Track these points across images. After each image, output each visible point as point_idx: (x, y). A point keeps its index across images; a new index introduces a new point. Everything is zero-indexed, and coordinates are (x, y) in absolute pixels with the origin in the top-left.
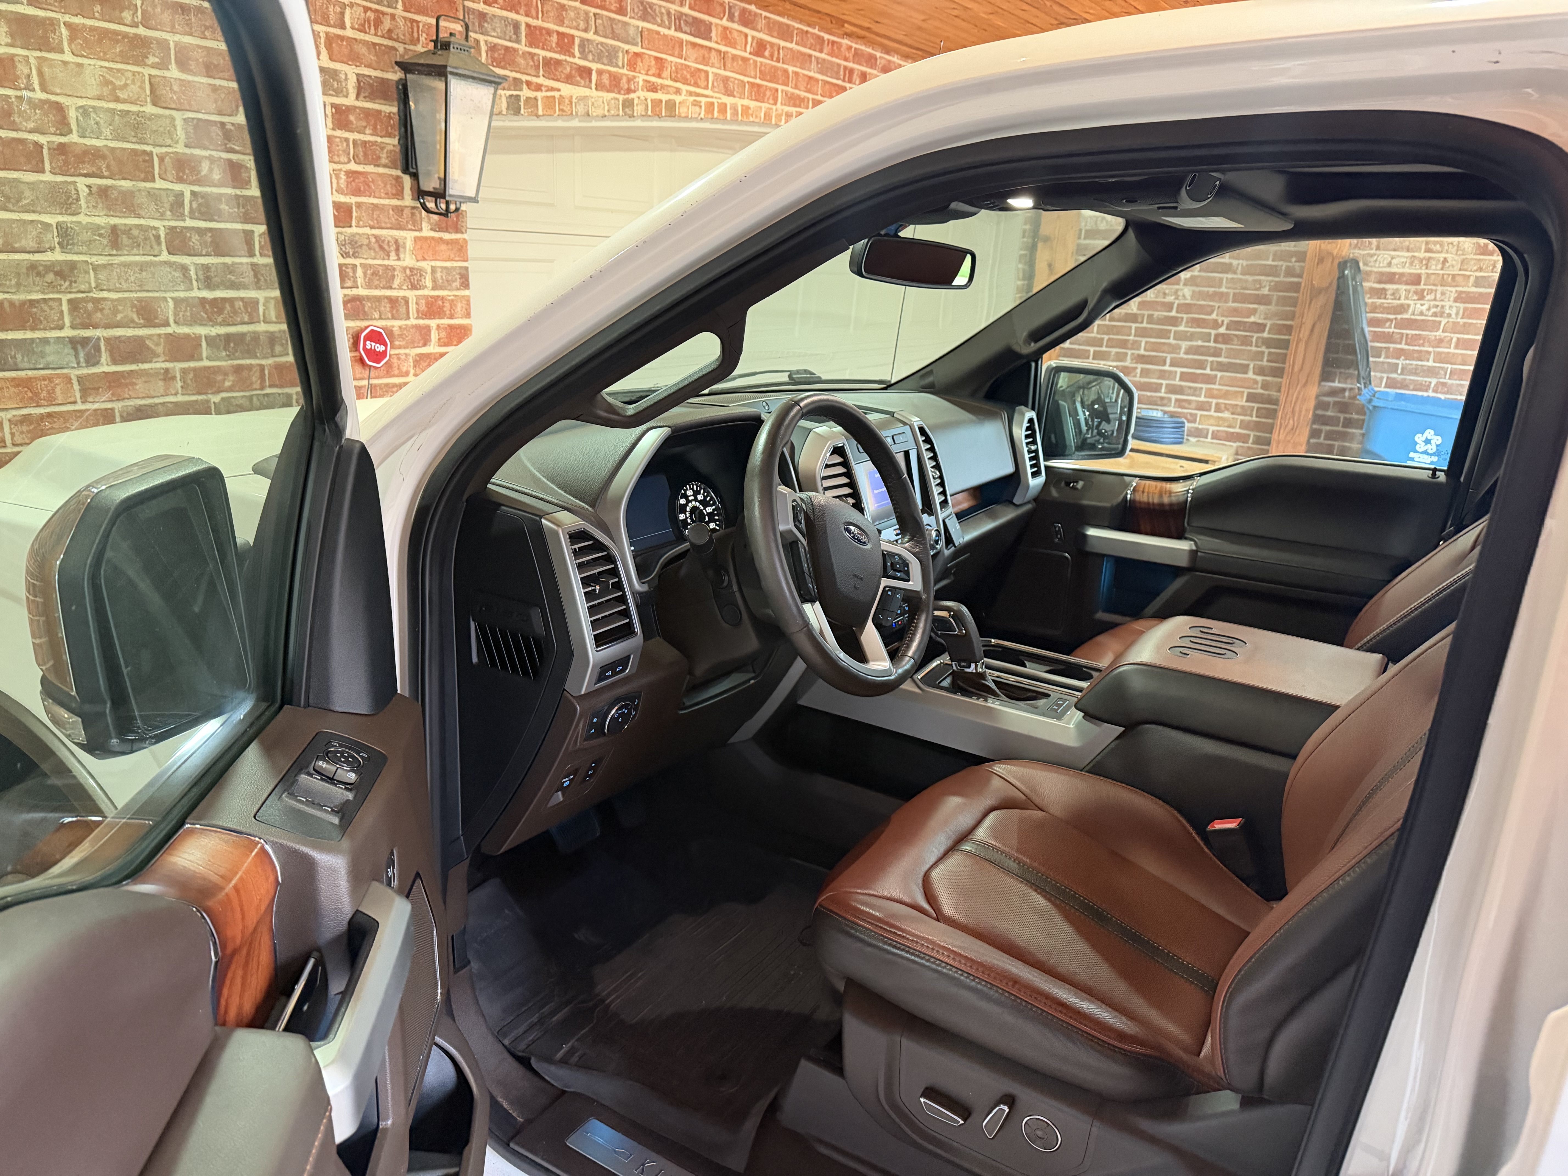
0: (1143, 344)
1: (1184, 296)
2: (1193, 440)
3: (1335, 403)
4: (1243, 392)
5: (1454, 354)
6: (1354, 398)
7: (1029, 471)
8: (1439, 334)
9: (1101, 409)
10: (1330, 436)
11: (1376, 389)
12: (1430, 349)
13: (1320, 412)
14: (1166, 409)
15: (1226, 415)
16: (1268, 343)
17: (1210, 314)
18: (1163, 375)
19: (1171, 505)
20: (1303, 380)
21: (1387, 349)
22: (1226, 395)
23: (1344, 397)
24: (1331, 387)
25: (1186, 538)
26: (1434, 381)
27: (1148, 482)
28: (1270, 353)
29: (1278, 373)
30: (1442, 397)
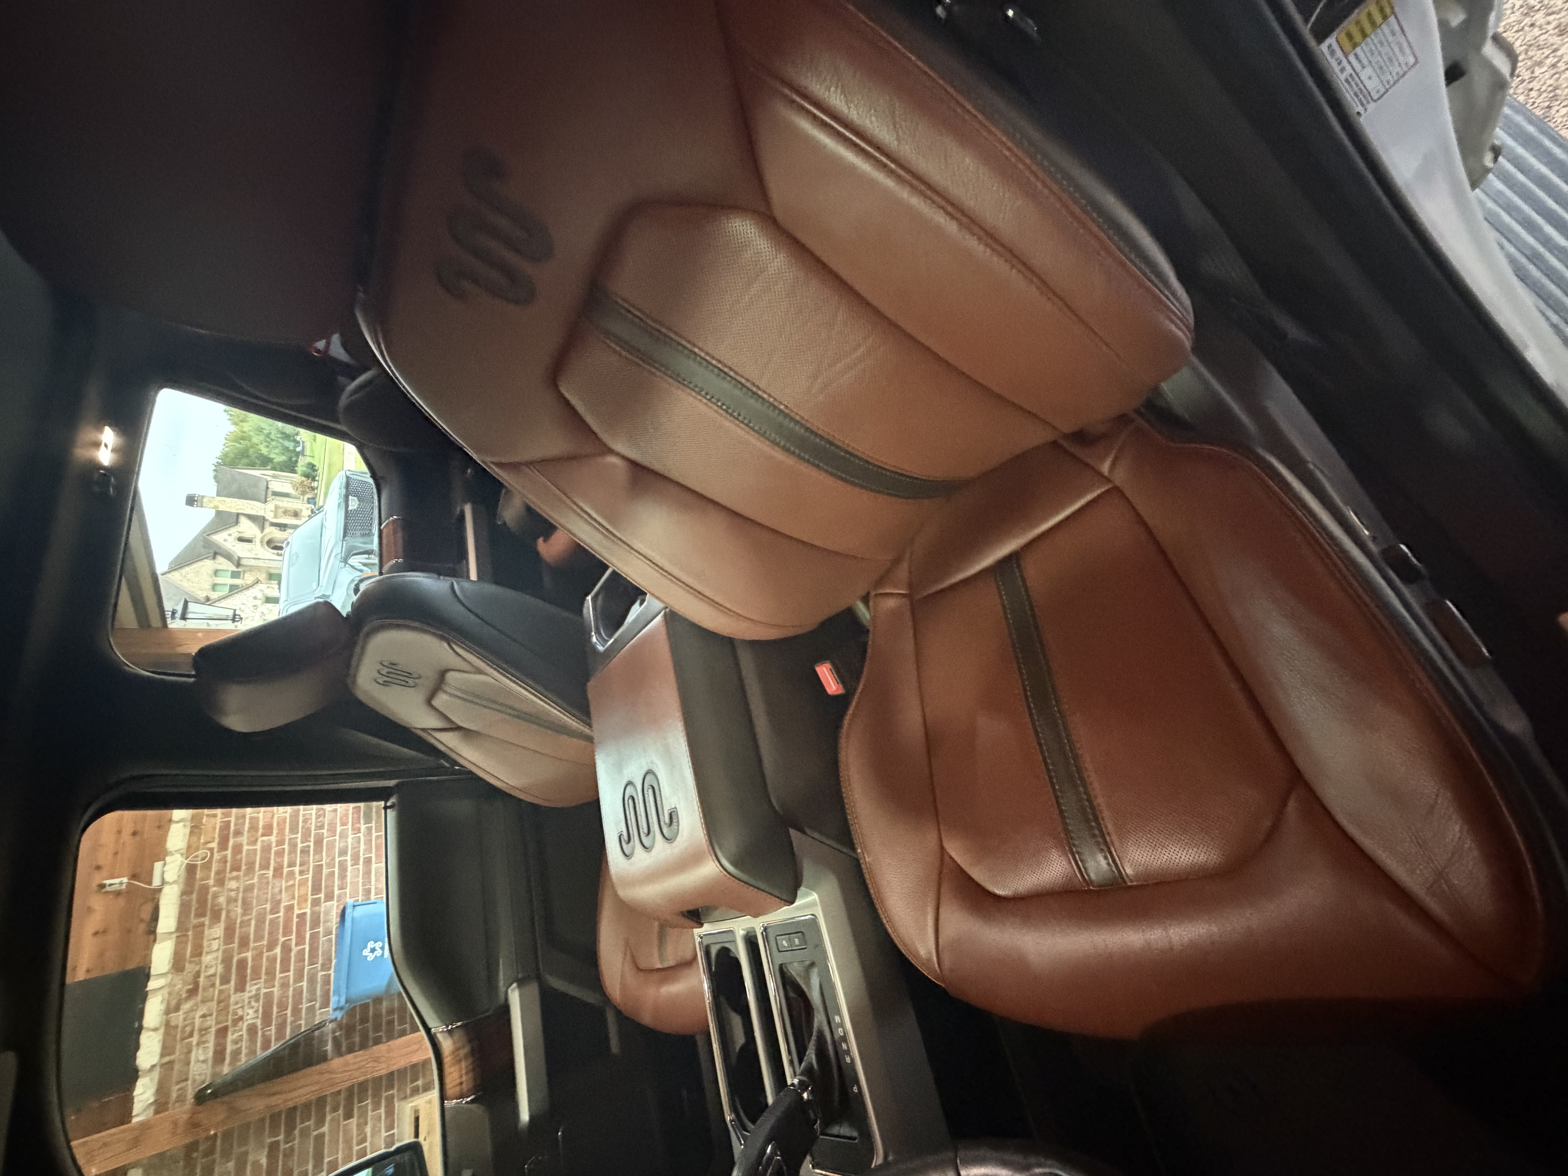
3: (347, 1038)
4: (344, 1126)
5: (295, 970)
6: (340, 1025)
10: (378, 1028)
11: (331, 1011)
12: (291, 990)
13: (357, 1047)
16: (290, 1131)
20: (326, 1076)
21: (292, 1022)
24: (333, 1050)
25: (506, 999)
26: (321, 974)
28: (302, 1122)
29: (321, 1103)
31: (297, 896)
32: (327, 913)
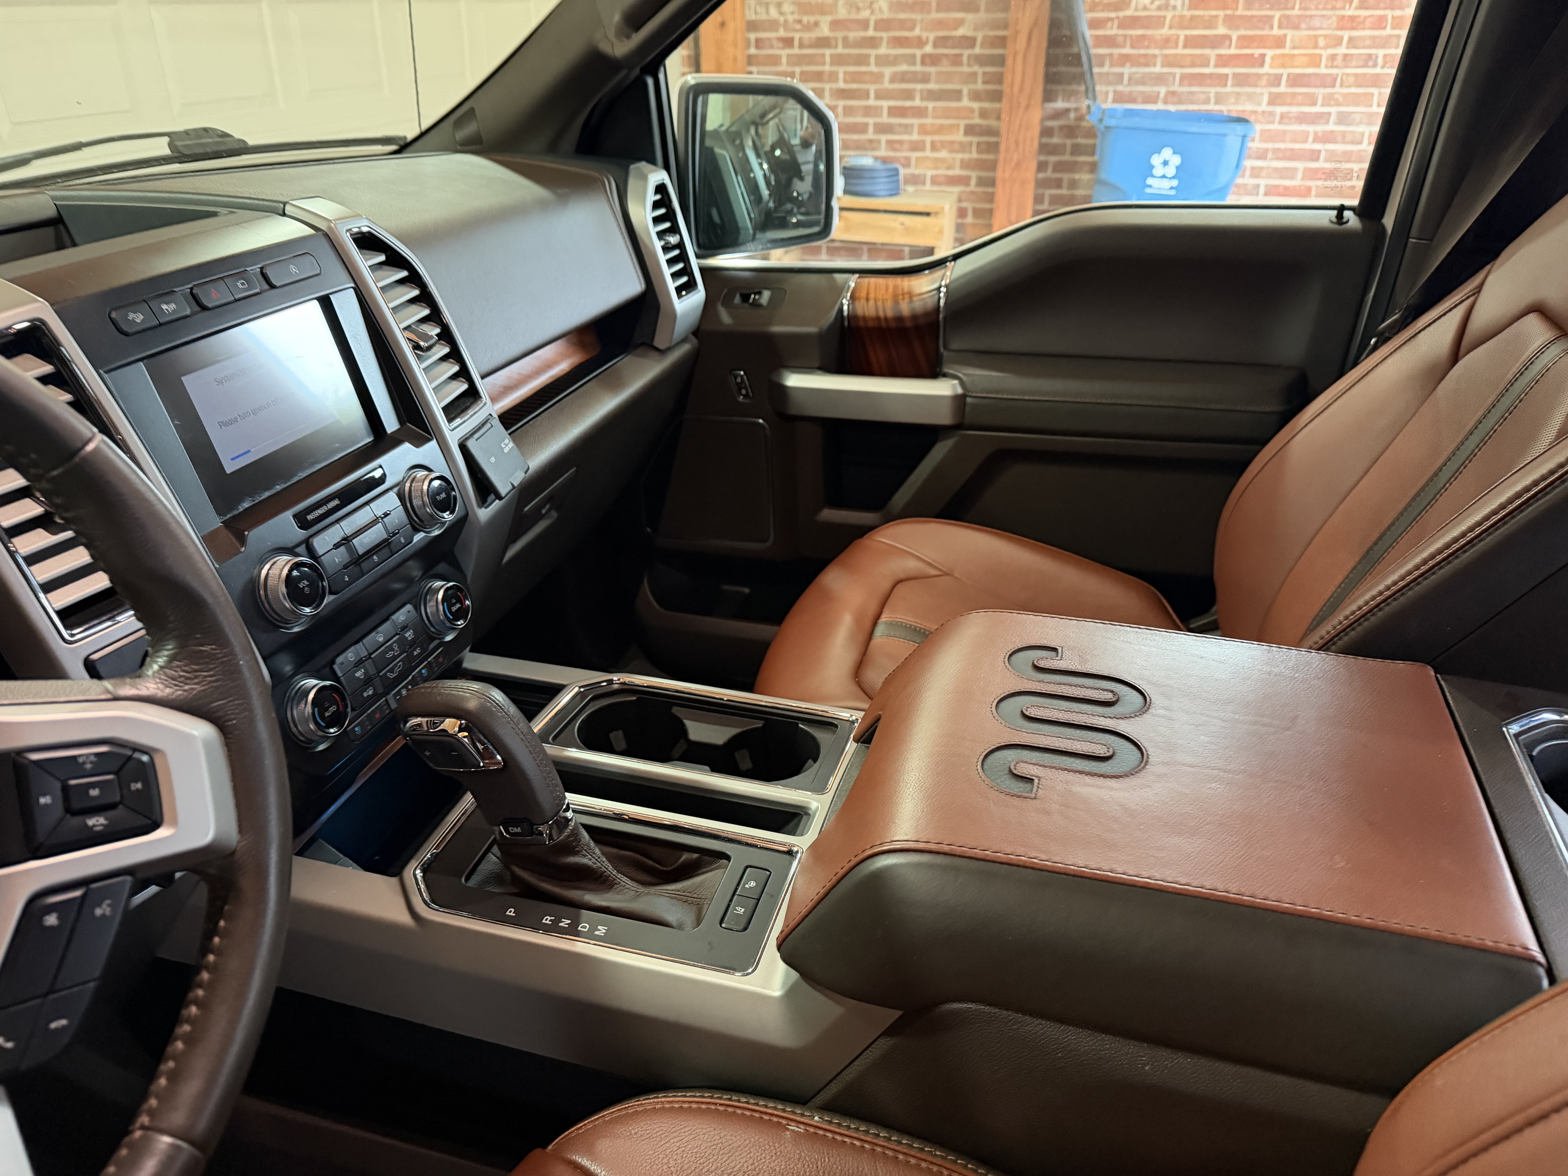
0: (841, 76)
1: (880, 10)
2: (910, 189)
3: (1061, 128)
4: (958, 125)
5: (1182, 55)
6: (1080, 118)
7: (672, 286)
8: (1165, 31)
9: (787, 157)
10: (1058, 168)
11: (1104, 106)
12: (1157, 52)
13: (1045, 140)
14: (878, 153)
15: (943, 154)
16: (980, 60)
17: (912, 29)
18: (868, 111)
19: (914, 317)
20: (1024, 102)
21: (1111, 55)
22: (940, 130)
23: (1069, 119)
24: (1054, 109)
25: (945, 375)
26: (1163, 90)
27: (873, 280)
28: (984, 74)
29: (997, 96)
30: (1172, 108)
31: (1296, 52)
32: (1250, 97)
